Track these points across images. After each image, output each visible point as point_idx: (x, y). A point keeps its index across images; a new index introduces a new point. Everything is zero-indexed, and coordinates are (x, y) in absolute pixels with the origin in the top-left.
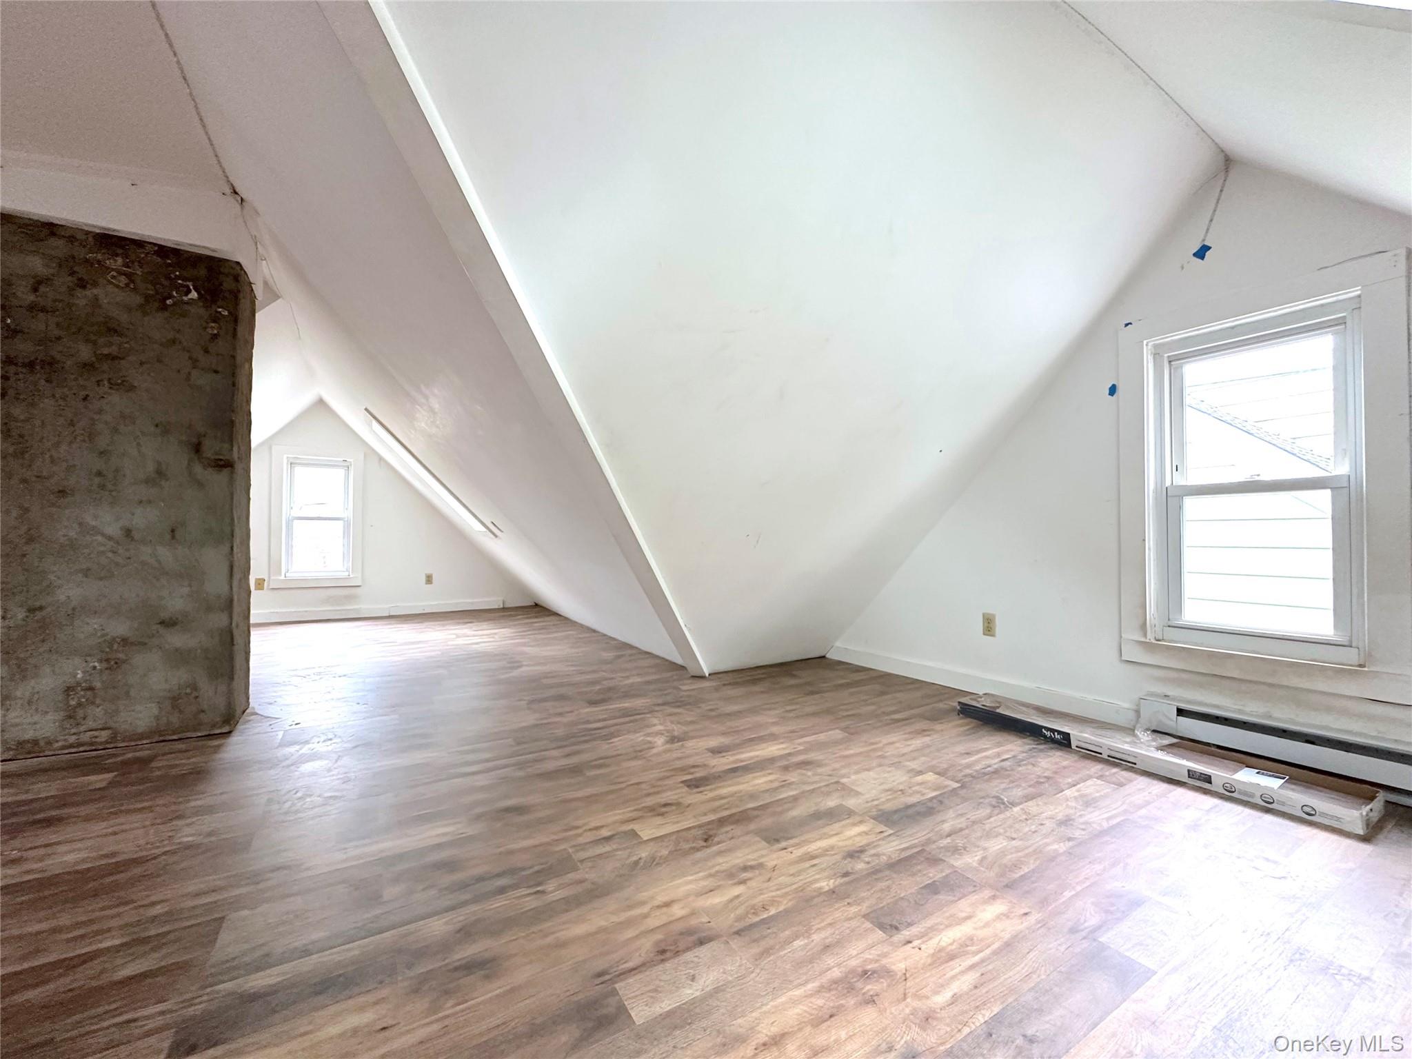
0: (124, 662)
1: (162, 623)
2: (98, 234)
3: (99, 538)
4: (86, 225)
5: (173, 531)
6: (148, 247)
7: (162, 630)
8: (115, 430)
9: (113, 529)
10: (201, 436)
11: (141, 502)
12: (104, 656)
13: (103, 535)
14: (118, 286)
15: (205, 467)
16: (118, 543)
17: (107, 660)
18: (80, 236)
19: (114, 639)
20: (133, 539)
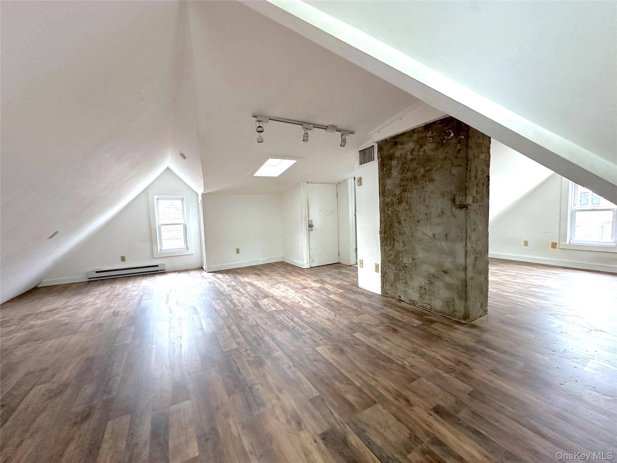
0: (433, 283)
1: (443, 271)
2: (424, 126)
3: (427, 237)
4: (421, 125)
5: (446, 235)
6: (437, 122)
7: (444, 274)
8: (430, 197)
9: (430, 234)
10: (455, 195)
11: (437, 224)
12: (429, 279)
13: (428, 236)
14: (430, 143)
15: (456, 209)
16: (431, 239)
17: (429, 281)
18: (420, 129)
19: (431, 274)
20: (435, 238)
